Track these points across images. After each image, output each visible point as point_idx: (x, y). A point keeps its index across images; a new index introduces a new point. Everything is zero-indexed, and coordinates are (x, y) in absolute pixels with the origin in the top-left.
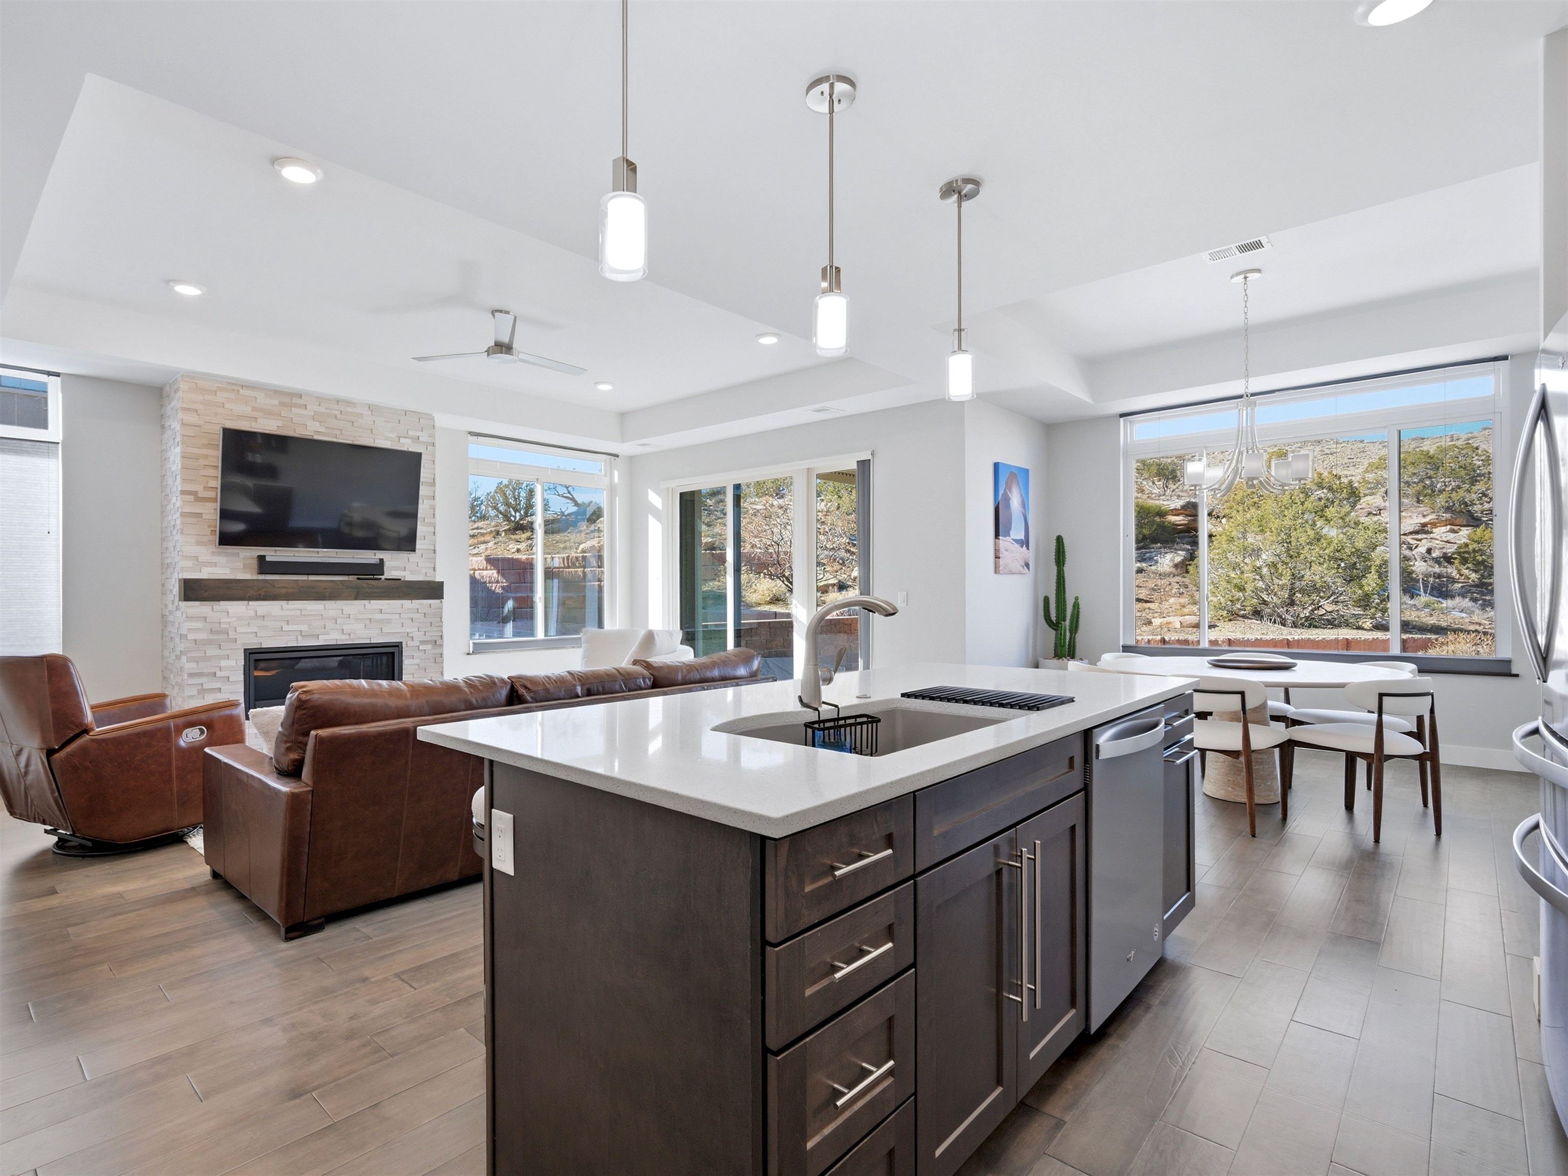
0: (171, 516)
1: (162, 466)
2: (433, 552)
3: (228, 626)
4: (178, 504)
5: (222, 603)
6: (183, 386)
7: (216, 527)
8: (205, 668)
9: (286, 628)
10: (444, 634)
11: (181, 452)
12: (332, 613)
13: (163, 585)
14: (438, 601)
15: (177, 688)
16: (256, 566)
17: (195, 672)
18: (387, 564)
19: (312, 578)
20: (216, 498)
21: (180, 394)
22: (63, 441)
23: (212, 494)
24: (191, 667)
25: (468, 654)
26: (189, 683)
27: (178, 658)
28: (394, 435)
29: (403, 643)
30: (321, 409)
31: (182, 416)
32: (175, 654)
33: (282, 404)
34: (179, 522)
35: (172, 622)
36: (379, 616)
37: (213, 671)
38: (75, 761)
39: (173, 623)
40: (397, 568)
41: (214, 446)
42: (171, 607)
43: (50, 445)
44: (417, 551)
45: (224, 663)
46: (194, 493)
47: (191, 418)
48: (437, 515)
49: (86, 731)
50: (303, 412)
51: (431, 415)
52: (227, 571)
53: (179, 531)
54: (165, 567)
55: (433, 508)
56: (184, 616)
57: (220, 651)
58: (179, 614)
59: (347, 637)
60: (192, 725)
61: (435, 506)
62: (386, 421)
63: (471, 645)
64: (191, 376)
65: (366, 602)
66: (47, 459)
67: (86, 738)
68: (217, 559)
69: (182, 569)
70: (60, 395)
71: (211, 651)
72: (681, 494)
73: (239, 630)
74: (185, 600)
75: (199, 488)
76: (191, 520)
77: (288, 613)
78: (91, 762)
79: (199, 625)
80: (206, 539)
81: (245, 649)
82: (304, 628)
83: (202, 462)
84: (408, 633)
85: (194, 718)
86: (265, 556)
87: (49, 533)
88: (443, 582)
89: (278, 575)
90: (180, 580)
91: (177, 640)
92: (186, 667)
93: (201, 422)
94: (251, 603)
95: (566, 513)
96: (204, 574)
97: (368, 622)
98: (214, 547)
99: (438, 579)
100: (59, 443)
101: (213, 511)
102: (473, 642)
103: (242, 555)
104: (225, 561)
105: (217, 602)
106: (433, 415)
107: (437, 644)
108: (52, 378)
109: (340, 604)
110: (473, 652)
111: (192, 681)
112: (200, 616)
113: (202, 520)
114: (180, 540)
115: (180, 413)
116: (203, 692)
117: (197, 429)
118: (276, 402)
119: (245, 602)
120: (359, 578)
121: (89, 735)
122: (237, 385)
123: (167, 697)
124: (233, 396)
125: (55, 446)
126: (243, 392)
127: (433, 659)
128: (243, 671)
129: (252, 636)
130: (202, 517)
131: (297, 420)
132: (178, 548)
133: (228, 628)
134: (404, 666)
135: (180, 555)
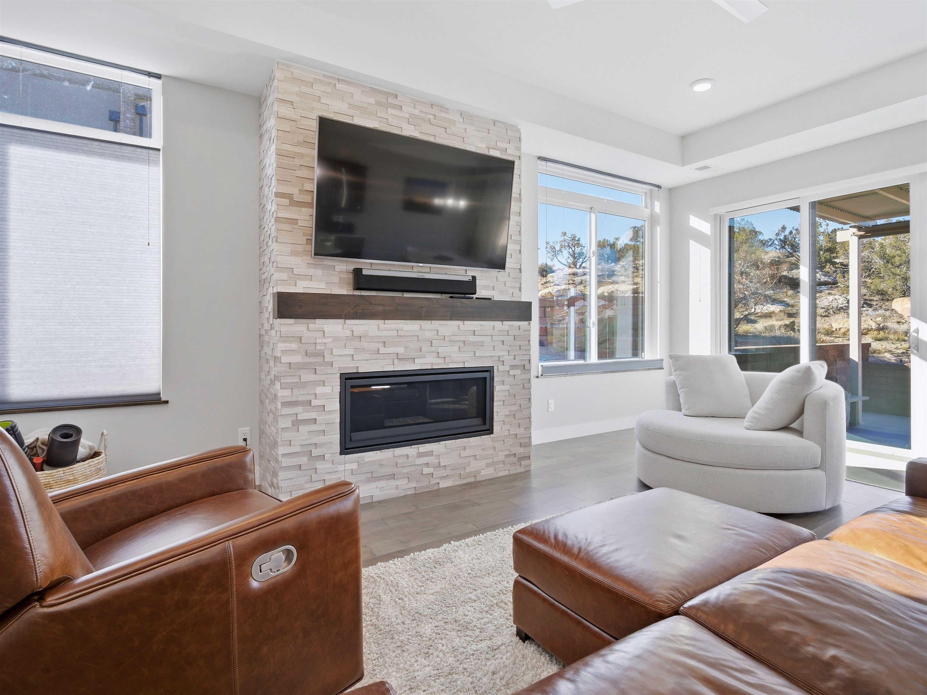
0: (267, 226)
2: (519, 271)
3: (323, 348)
4: (274, 208)
5: (318, 321)
6: (278, 74)
7: (312, 236)
8: (300, 395)
9: (382, 350)
11: (276, 150)
12: (428, 335)
13: (260, 303)
14: (526, 323)
15: (271, 416)
16: (351, 281)
17: (289, 400)
18: (478, 282)
19: (407, 295)
20: (313, 203)
21: (276, 84)
22: (164, 148)
23: (307, 198)
24: (284, 394)
25: (537, 377)
26: (283, 412)
27: (272, 383)
28: (483, 146)
29: (495, 368)
30: (416, 112)
31: (277, 109)
32: (269, 377)
33: (377, 103)
34: (273, 228)
35: (267, 342)
36: (472, 339)
37: (308, 398)
40: (486, 287)
42: (267, 326)
43: (152, 152)
44: (506, 269)
45: (319, 390)
46: (290, 196)
47: (286, 111)
48: (522, 233)
50: (397, 112)
51: (517, 127)
52: (323, 285)
53: (274, 239)
54: (262, 283)
55: (519, 224)
56: (278, 336)
57: (316, 375)
58: (273, 333)
59: (441, 361)
61: (521, 222)
62: (476, 130)
63: (540, 368)
64: (289, 63)
65: (460, 323)
66: (147, 167)
68: (311, 271)
69: (277, 283)
70: (161, 100)
71: (307, 376)
73: (335, 352)
74: (279, 318)
75: (294, 191)
76: (286, 227)
77: (383, 333)
79: (294, 346)
80: (300, 248)
81: (341, 374)
82: (401, 350)
83: (298, 162)
84: (499, 356)
86: (362, 269)
87: (149, 245)
88: (531, 303)
89: (375, 292)
90: (274, 294)
91: (272, 363)
92: (279, 395)
93: (297, 117)
94: (348, 321)
96: (301, 287)
97: (461, 345)
98: (309, 259)
99: (524, 299)
100: (159, 150)
101: (308, 218)
102: (542, 366)
103: (338, 268)
104: (321, 274)
105: (313, 321)
106: (519, 127)
107: (526, 368)
108: (153, 80)
109: (436, 324)
110: (542, 375)
111: (286, 411)
112: (295, 336)
113: (297, 226)
114: (274, 250)
115: (276, 107)
116: (297, 423)
117: (293, 123)
118: (372, 101)
119: (342, 321)
120: (451, 297)
121: (45, 604)
122: (333, 78)
123: (248, 453)
124: (329, 90)
125: (156, 152)
126: (339, 86)
127: (522, 385)
128: (339, 399)
129: (349, 358)
130: (297, 224)
131: (392, 121)
132: (273, 259)
133: (324, 350)
134: (495, 392)
135: (274, 267)
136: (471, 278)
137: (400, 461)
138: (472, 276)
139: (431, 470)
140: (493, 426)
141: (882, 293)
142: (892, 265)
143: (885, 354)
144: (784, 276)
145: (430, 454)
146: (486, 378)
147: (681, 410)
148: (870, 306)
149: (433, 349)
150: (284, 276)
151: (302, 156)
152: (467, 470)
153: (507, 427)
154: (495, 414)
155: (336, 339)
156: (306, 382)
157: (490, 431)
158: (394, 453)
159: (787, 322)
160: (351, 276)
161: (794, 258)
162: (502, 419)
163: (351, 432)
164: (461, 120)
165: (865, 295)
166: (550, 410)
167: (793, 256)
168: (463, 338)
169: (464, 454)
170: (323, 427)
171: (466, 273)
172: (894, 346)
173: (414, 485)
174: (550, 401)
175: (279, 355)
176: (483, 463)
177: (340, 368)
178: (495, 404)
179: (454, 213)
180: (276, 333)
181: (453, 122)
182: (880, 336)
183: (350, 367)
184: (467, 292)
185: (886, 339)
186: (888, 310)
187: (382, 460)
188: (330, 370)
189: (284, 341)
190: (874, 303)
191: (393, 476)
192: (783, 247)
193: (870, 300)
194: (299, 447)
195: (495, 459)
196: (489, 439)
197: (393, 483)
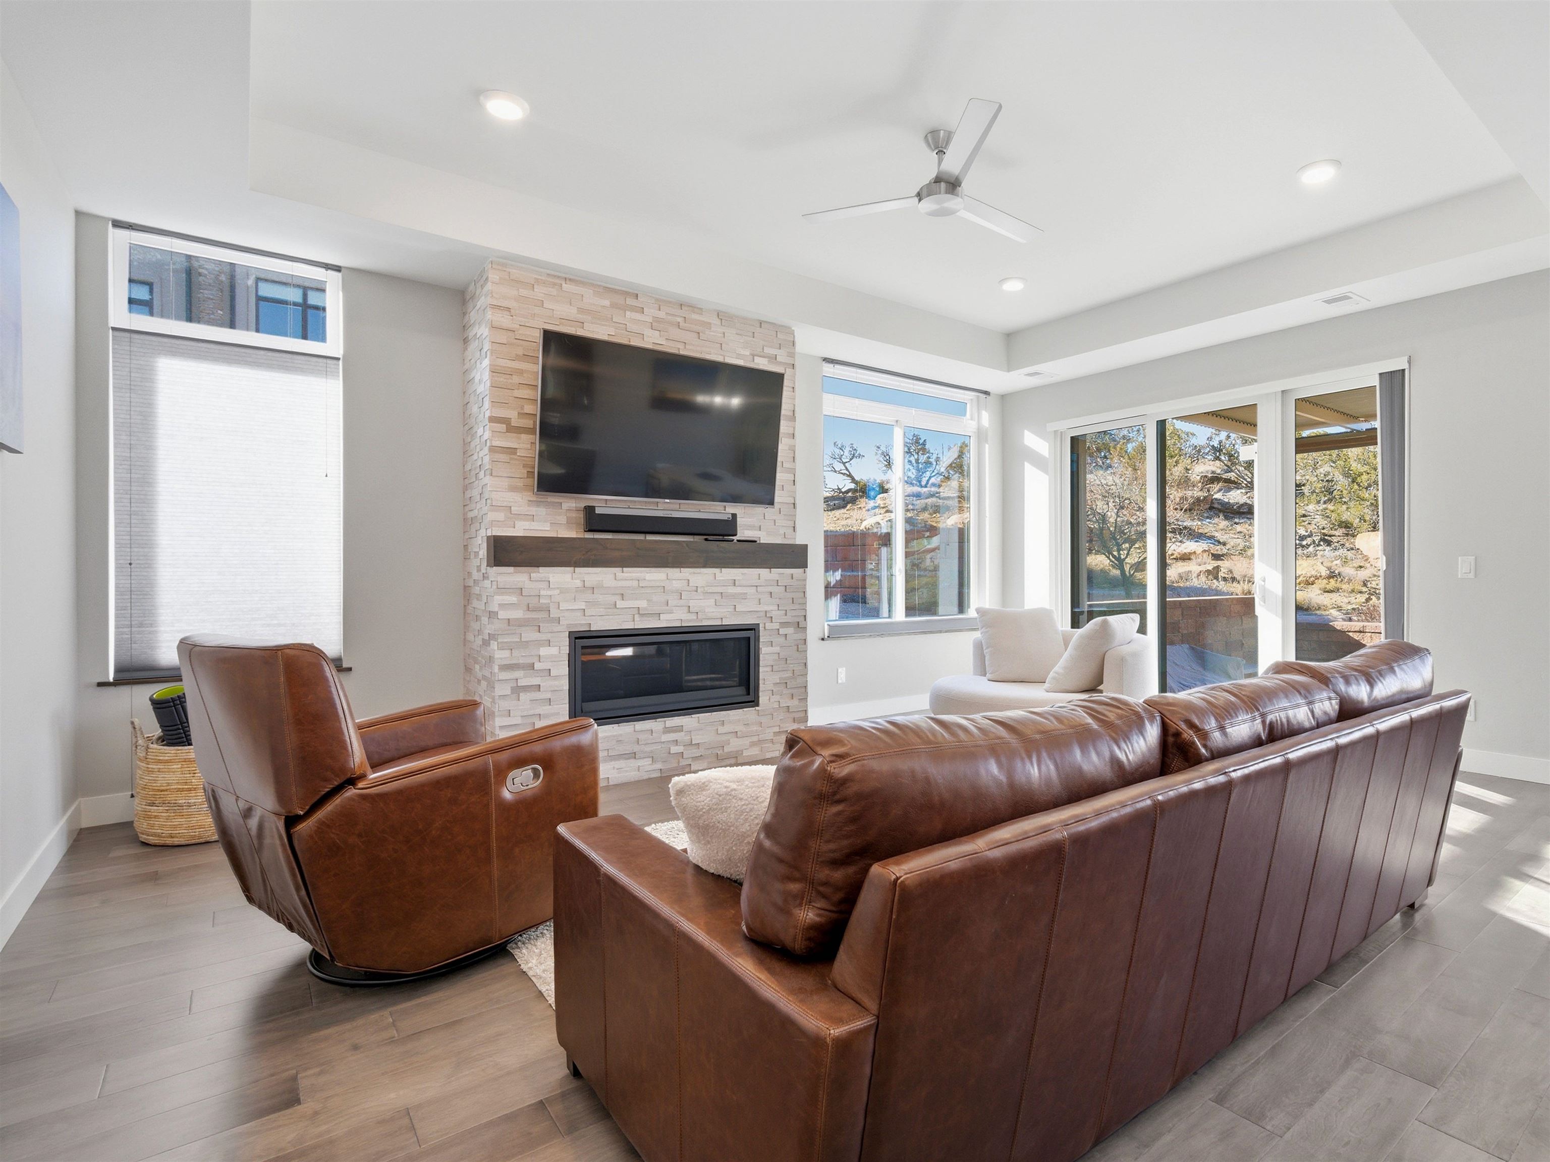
0: (476, 454)
1: (464, 393)
2: (793, 505)
3: (549, 601)
4: (487, 435)
5: (541, 569)
6: (493, 276)
7: (533, 468)
8: (520, 657)
9: (620, 604)
10: (808, 614)
11: (490, 365)
12: (677, 585)
13: (466, 547)
14: (801, 570)
15: (484, 684)
16: (582, 521)
17: (508, 662)
18: (740, 521)
19: (650, 537)
20: (535, 428)
21: (489, 286)
22: (344, 356)
23: (528, 423)
24: (501, 656)
25: (823, 639)
26: (500, 678)
27: (486, 643)
28: (747, 353)
30: (661, 314)
31: (490, 316)
32: (481, 637)
33: (614, 306)
34: (487, 459)
35: (477, 595)
36: (731, 590)
37: (529, 661)
38: (332, 836)
39: (479, 598)
40: (751, 527)
41: (533, 359)
42: (476, 575)
43: (329, 361)
44: (776, 504)
45: (544, 651)
46: (505, 421)
47: (504, 320)
49: (352, 781)
50: (638, 316)
51: (790, 328)
52: (547, 527)
53: (488, 472)
54: (468, 523)
55: (793, 449)
56: (494, 587)
58: (487, 583)
60: (520, 763)
62: (737, 334)
63: (826, 627)
64: (505, 262)
65: (716, 571)
66: (325, 380)
67: (351, 792)
68: (533, 510)
69: (492, 523)
70: (341, 293)
71: (529, 635)
72: (1072, 438)
73: (564, 606)
74: (496, 565)
75: (512, 414)
76: (503, 457)
77: (621, 584)
78: (360, 835)
79: (513, 599)
80: (520, 483)
81: (570, 632)
82: (643, 604)
83: (516, 379)
84: (766, 611)
85: (525, 750)
87: (326, 476)
88: (807, 545)
89: (612, 534)
90: (488, 538)
91: (485, 620)
92: (496, 656)
93: (515, 326)
94: (578, 570)
95: (843, 490)
96: (520, 529)
97: (718, 597)
98: (529, 496)
99: (799, 541)
100: (338, 359)
101: (529, 446)
102: (828, 625)
103: (565, 506)
104: (544, 513)
105: (536, 569)
106: (793, 329)
107: (800, 626)
108: (331, 273)
109: (686, 572)
110: (828, 637)
111: (504, 675)
112: (514, 587)
113: (515, 457)
114: (489, 485)
115: (489, 315)
117: (510, 333)
118: (607, 303)
119: (571, 569)
120: (706, 540)
121: (357, 787)
122: (559, 277)
123: (479, 706)
124: (554, 291)
125: (335, 362)
126: (566, 287)
127: (796, 647)
128: (567, 662)
129: (579, 614)
130: (515, 454)
131: (632, 327)
132: (486, 495)
133: (549, 603)
134: (761, 656)
135: (488, 505)
136: (730, 517)
137: (642, 737)
138: (732, 514)
139: (680, 749)
140: (758, 697)
141: (1346, 525)
142: (1359, 485)
143: (1331, 611)
144: (1216, 499)
145: (679, 729)
146: (749, 638)
147: (985, 675)
148: (1329, 543)
149: (682, 602)
150: (500, 516)
151: (521, 372)
152: (726, 750)
153: (776, 698)
154: (761, 682)
155: (563, 591)
156: (527, 642)
157: (755, 702)
158: (635, 728)
159: (1210, 568)
160: (581, 515)
161: (1233, 473)
162: (770, 688)
163: (583, 701)
164: (718, 322)
165: (1323, 529)
166: (840, 681)
167: (1232, 471)
168: (720, 590)
169: (721, 730)
170: (548, 696)
171: (725, 510)
172: (1346, 600)
173: (659, 766)
174: (840, 670)
175: (496, 609)
176: (747, 741)
177: (568, 626)
178: (761, 669)
179: (724, 414)
180: (492, 584)
181: (708, 325)
182: (1329, 587)
183: (581, 624)
184: (726, 533)
185: (1337, 590)
186: (1352, 549)
187: (621, 735)
188: (559, 628)
189: (502, 594)
190: (1335, 539)
191: (633, 756)
192: (1217, 458)
193: (1330, 536)
194: (520, 718)
195: (762, 737)
196: (754, 711)
197: (633, 763)
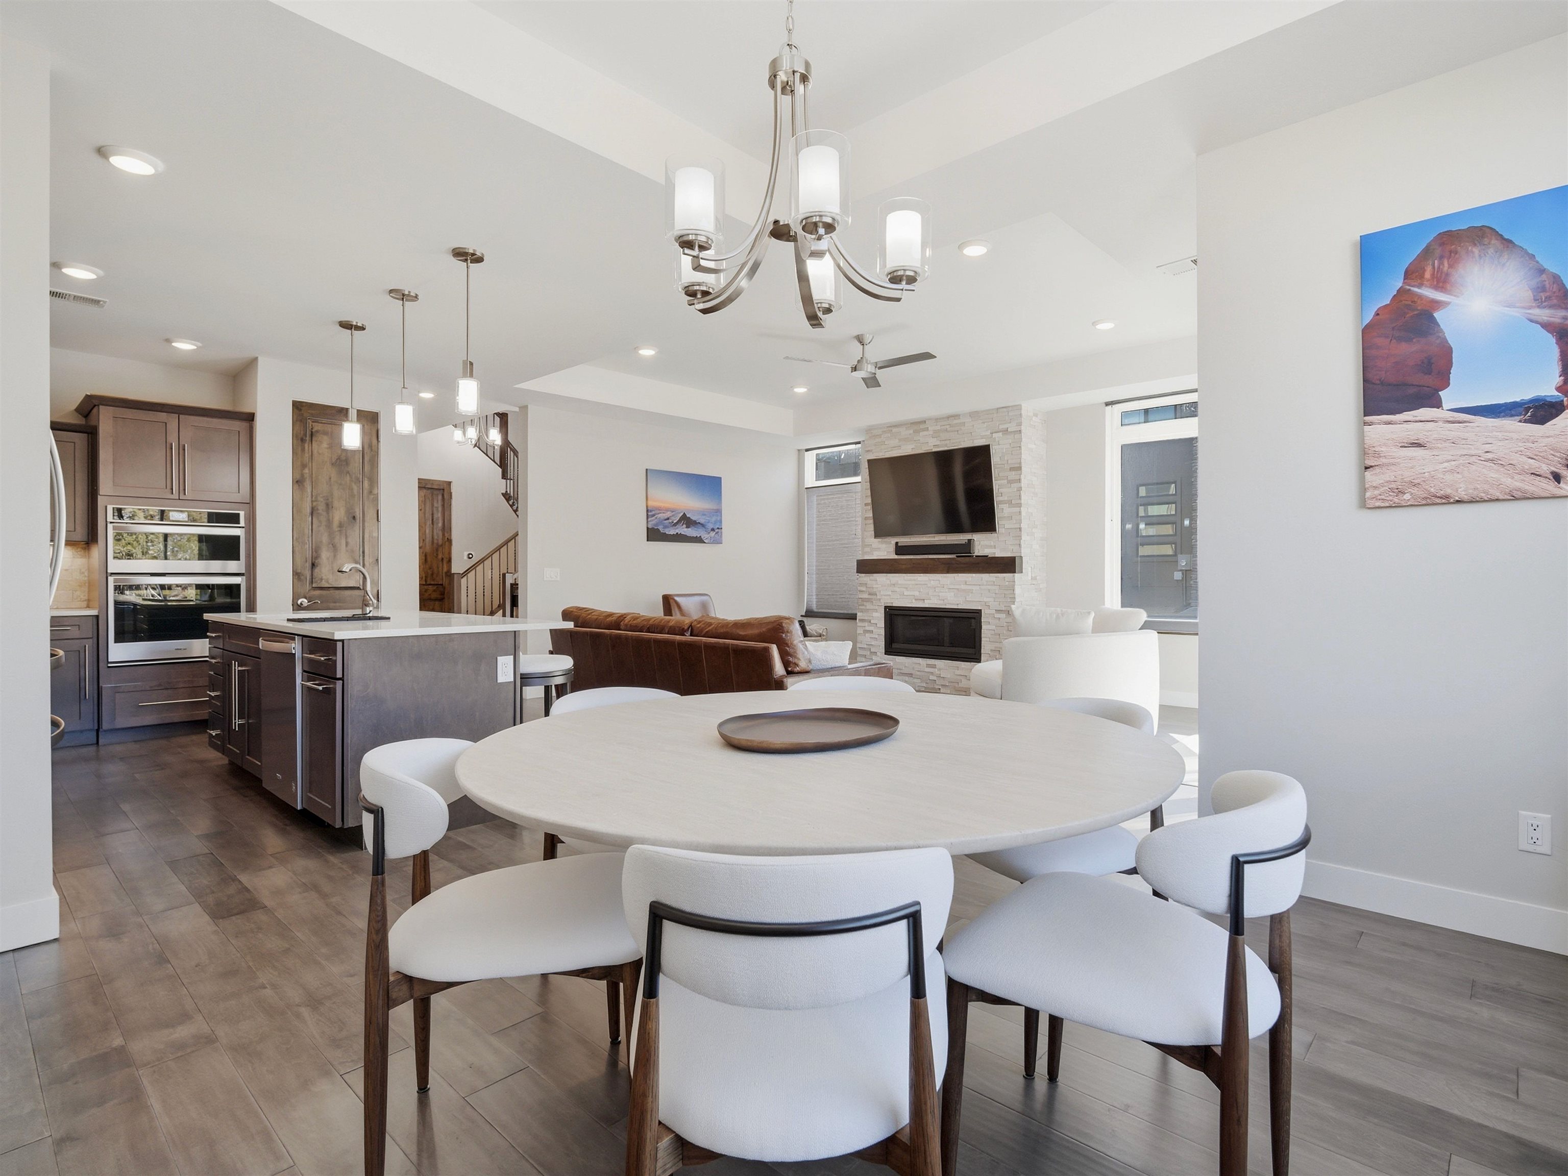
3: (876, 590)
5: (874, 575)
9: (906, 593)
12: (933, 584)
14: (1012, 574)
16: (895, 549)
18: (975, 544)
19: (927, 556)
29: (981, 610)
30: (938, 427)
33: (914, 432)
36: (963, 587)
37: (871, 618)
40: (982, 547)
44: (994, 531)
45: (875, 614)
51: (1019, 405)
52: (880, 553)
57: (874, 606)
59: (942, 602)
69: (858, 552)
71: (869, 606)
73: (883, 593)
74: (858, 573)
77: (906, 582)
79: (864, 589)
80: (867, 532)
81: (885, 607)
82: (917, 593)
84: (986, 602)
86: (899, 542)
88: (1021, 557)
89: (905, 555)
90: (857, 559)
94: (888, 575)
96: (869, 555)
97: (956, 591)
98: (872, 538)
103: (887, 542)
104: (878, 547)
112: (865, 583)
116: (866, 632)
118: (911, 431)
119: (885, 575)
120: (958, 556)
128: (884, 621)
129: (889, 598)
131: (923, 440)
133: (879, 592)
134: (982, 630)
136: (967, 541)
138: (971, 539)
139: (935, 678)
140: (981, 657)
145: (934, 666)
146: (975, 617)
149: (936, 594)
150: (862, 549)
154: (982, 647)
155: (882, 586)
156: (872, 610)
157: (978, 660)
158: (913, 661)
160: (894, 546)
162: (988, 652)
163: (890, 642)
168: (957, 587)
169: (957, 672)
170: (878, 636)
171: (967, 538)
175: (860, 593)
177: (885, 603)
178: (983, 639)
180: (857, 582)
181: (964, 424)
183: (890, 603)
184: (966, 552)
188: (881, 604)
189: (860, 586)
196: (977, 665)
